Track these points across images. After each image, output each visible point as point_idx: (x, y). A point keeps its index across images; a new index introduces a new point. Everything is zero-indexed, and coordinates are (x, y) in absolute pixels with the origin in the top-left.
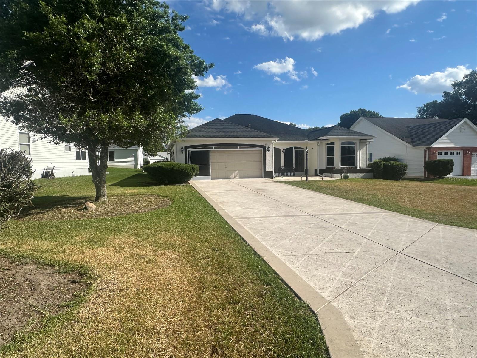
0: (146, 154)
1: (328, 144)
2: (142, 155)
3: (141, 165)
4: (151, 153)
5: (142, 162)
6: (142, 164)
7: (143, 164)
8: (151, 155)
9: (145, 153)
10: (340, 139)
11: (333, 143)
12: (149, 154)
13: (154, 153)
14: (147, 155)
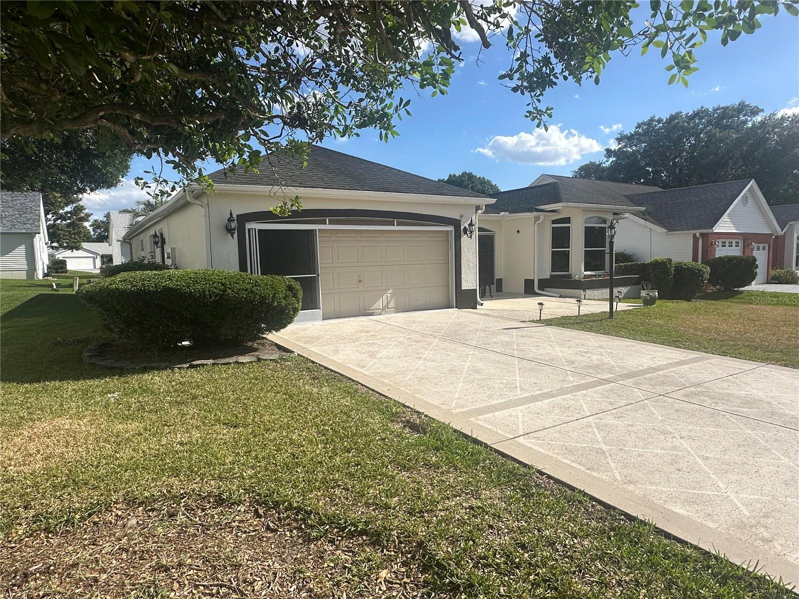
0: (55, 244)
1: (554, 222)
2: (45, 247)
3: (43, 269)
4: (66, 243)
5: (47, 262)
6: (46, 268)
7: (49, 268)
8: (65, 248)
9: (52, 243)
10: (585, 210)
11: (567, 220)
12: (61, 246)
13: (76, 243)
14: (56, 247)
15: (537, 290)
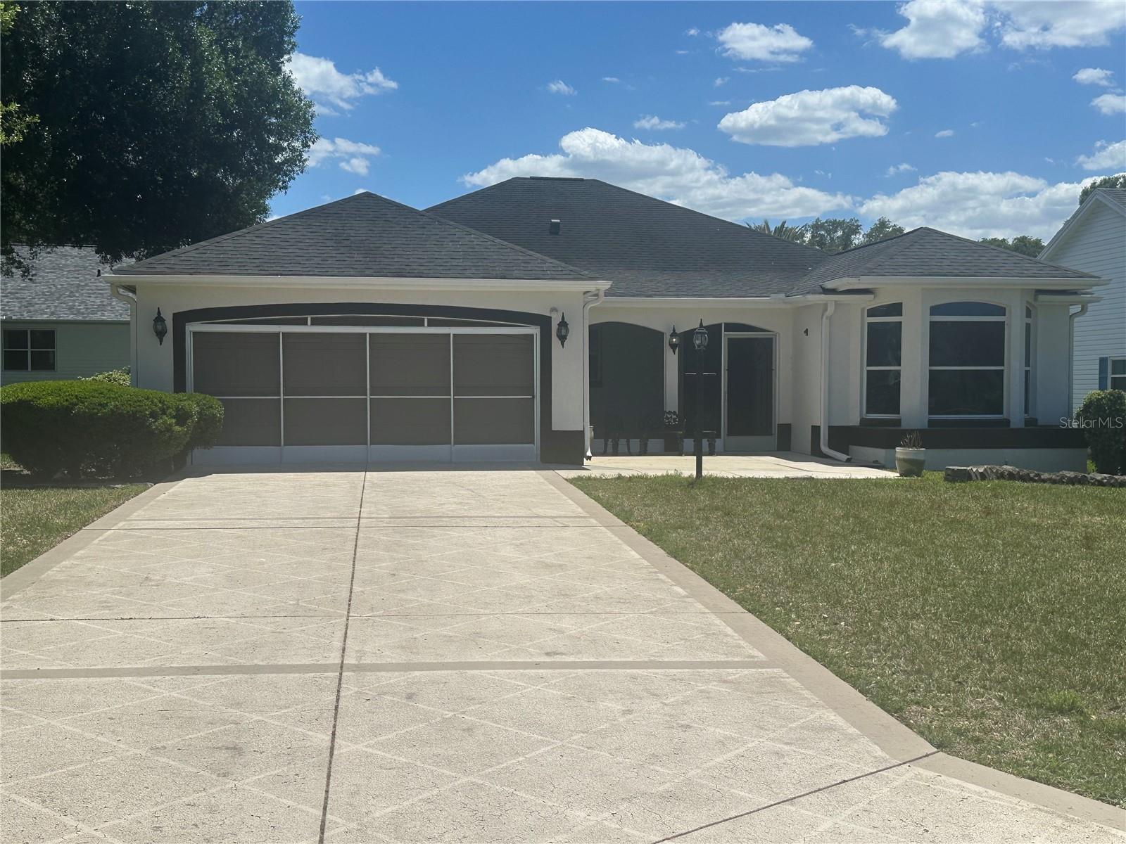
1: (872, 313)
10: (929, 289)
11: (896, 309)
15: (825, 449)
